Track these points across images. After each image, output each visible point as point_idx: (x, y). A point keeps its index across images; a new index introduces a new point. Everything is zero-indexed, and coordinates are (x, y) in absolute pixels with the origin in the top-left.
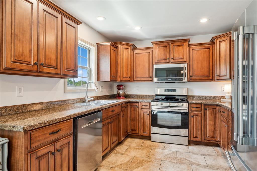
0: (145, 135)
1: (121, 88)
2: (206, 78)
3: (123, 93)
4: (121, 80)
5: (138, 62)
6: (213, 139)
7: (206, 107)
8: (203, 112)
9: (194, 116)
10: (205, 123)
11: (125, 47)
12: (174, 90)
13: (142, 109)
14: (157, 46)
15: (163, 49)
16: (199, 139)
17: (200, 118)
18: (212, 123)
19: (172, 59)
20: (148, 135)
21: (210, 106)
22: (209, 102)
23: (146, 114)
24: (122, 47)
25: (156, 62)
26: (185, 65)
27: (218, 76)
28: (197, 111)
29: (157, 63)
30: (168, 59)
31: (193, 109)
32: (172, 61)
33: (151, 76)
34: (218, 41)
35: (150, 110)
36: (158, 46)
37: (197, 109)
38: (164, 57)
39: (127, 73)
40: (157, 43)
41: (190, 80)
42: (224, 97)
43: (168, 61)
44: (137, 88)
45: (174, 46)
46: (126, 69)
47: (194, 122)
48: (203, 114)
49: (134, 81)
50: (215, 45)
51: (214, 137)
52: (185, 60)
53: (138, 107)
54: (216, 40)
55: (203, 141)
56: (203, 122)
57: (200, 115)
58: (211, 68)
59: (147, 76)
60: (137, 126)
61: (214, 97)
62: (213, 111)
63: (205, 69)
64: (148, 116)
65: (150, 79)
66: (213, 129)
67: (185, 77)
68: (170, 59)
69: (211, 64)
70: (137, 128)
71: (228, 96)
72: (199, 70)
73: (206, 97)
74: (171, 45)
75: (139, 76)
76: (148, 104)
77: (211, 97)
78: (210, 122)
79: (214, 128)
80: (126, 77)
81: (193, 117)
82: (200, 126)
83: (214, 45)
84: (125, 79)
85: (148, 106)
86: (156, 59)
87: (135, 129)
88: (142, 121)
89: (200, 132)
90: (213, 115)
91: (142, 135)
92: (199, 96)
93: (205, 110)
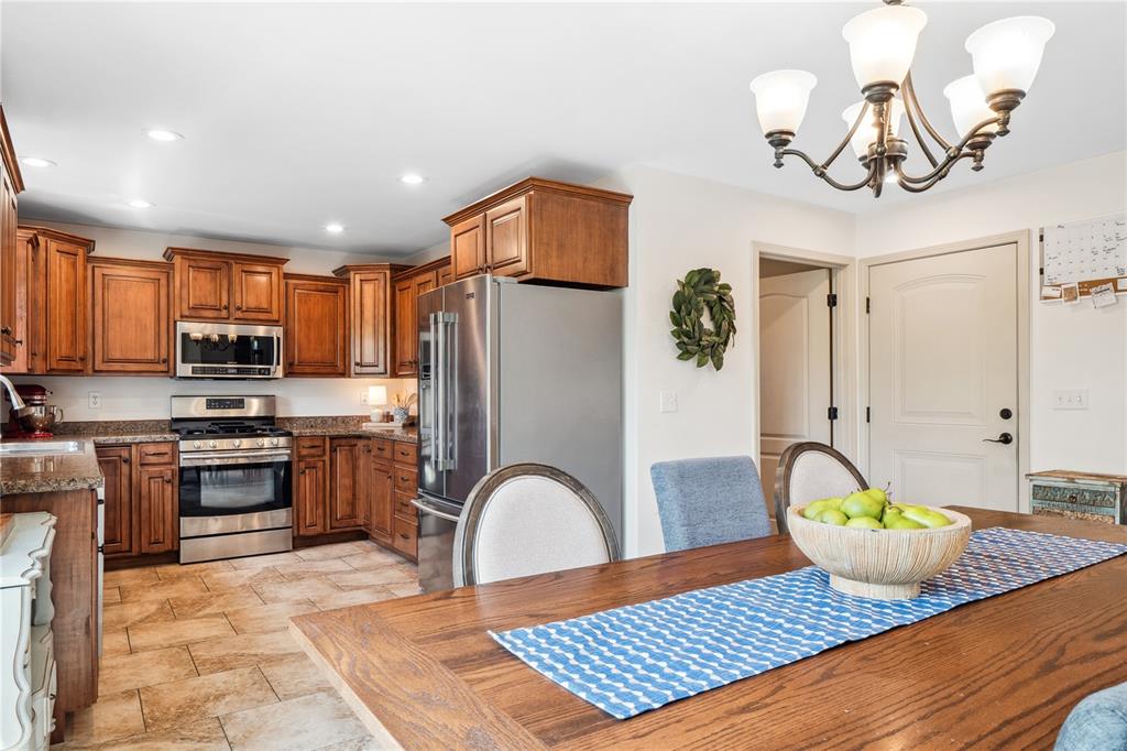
0: (156, 548)
1: (39, 398)
2: (329, 370)
3: (48, 416)
4: (51, 370)
5: (113, 308)
6: (352, 522)
7: (336, 442)
8: (327, 458)
9: (307, 471)
10: (333, 484)
11: (66, 247)
12: (239, 403)
13: (142, 465)
14: (187, 263)
15: (208, 275)
16: (319, 529)
17: (320, 473)
18: (347, 482)
19: (239, 309)
20: (167, 546)
21: (344, 442)
22: (342, 431)
23: (160, 480)
24: (53, 245)
25: (186, 313)
26: (277, 332)
27: (357, 364)
28: (313, 456)
29: (187, 317)
30: (226, 308)
31: (305, 452)
32: (239, 314)
33: (164, 355)
34: (358, 277)
35: (173, 467)
36: (192, 263)
37: (313, 451)
38: (211, 301)
39: (74, 343)
40: (187, 254)
41: (290, 372)
42: (367, 419)
43: (224, 313)
44: (95, 397)
45: (246, 272)
46: (70, 330)
47: (305, 485)
48: (328, 463)
49: (95, 371)
50: (349, 284)
51: (353, 516)
52: (275, 317)
53: (128, 461)
54: (352, 273)
55: (328, 531)
56: (328, 483)
57: (320, 464)
58: (340, 343)
59: (150, 355)
60: (125, 525)
61: (345, 420)
62: (351, 451)
63: (328, 346)
64: (169, 488)
65: (163, 367)
66: (351, 497)
67: (278, 364)
68: (232, 309)
69: (340, 332)
70: (125, 532)
71: (376, 414)
72: (312, 346)
73: (324, 420)
74: (236, 268)
75: (117, 355)
76: (165, 448)
77: (335, 419)
78: (342, 481)
79: (354, 495)
80: (69, 359)
81: (304, 472)
82: (321, 495)
83: (347, 286)
84: (64, 366)
85: (166, 454)
86: (185, 306)
87: (115, 535)
88: (145, 504)
89: (320, 511)
90: (350, 462)
91: (143, 551)
92: (307, 418)
93: (333, 450)
